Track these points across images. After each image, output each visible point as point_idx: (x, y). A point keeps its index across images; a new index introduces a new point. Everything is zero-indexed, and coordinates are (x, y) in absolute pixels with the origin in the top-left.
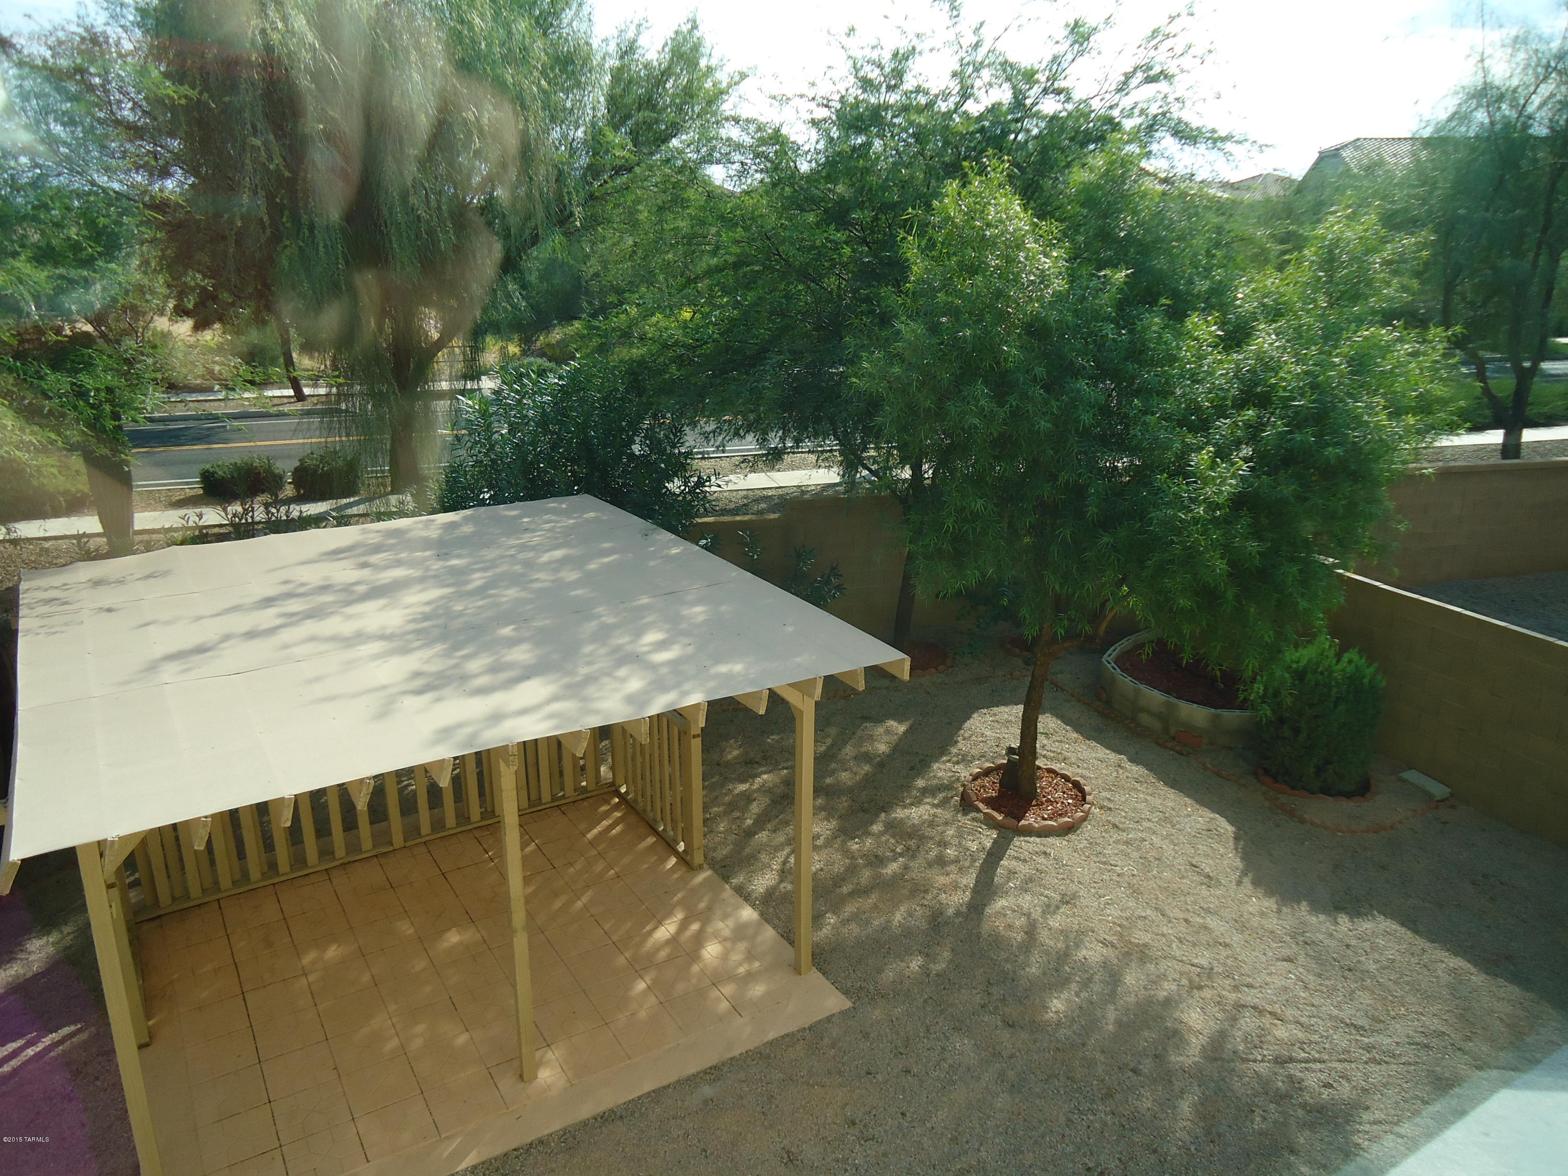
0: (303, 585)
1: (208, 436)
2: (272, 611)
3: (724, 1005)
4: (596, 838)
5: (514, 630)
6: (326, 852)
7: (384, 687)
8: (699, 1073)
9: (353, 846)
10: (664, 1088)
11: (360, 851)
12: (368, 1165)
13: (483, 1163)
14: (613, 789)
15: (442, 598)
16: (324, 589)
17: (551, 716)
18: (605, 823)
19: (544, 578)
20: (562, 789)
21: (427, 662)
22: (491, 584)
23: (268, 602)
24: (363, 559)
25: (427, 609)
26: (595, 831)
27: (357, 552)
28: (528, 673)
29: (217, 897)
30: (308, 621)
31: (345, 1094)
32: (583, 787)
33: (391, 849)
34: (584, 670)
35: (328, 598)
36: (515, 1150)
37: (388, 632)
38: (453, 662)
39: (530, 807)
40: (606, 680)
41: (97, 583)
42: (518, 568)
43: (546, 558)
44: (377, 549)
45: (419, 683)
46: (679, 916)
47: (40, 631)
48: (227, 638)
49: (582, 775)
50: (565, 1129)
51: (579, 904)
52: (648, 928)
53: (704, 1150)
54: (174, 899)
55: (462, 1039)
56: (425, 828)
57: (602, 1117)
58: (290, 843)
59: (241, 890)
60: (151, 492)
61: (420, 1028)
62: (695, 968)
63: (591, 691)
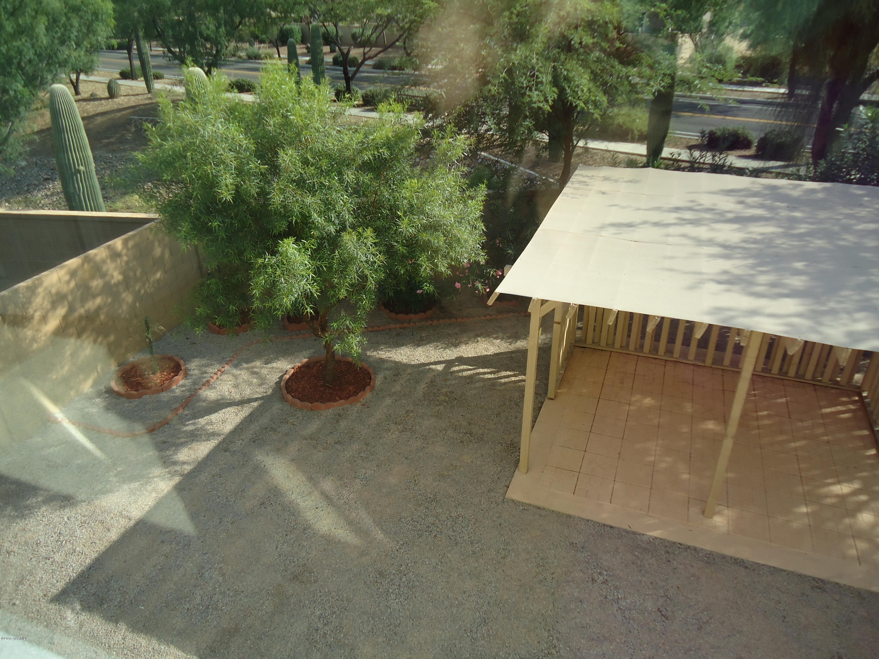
0: (700, 205)
1: (728, 111)
2: (674, 215)
3: (853, 552)
4: (827, 414)
5: (805, 265)
6: (669, 351)
7: (700, 273)
8: (810, 577)
9: (684, 354)
10: (781, 570)
11: (686, 358)
12: (610, 504)
13: (661, 539)
14: (858, 390)
15: (773, 233)
16: (709, 210)
17: (787, 325)
18: (840, 408)
19: (850, 239)
20: (822, 376)
21: (736, 267)
22: (811, 234)
23: (677, 209)
24: (742, 199)
25: (759, 237)
26: (828, 410)
27: (741, 193)
28: (794, 294)
29: (612, 350)
30: (689, 226)
31: (617, 467)
32: (837, 381)
33: (703, 364)
34: (832, 305)
35: (708, 216)
36: (680, 544)
37: (728, 244)
38: (752, 272)
39: (795, 377)
40: (844, 316)
41: (606, 179)
42: (836, 228)
43: (862, 227)
44: (755, 194)
45: (724, 277)
46: (856, 485)
47: (570, 195)
48: (645, 223)
49: (840, 373)
50: (711, 552)
51: (793, 445)
52: (829, 481)
53: (785, 617)
54: (593, 342)
55: (685, 476)
56: (727, 361)
57: (735, 560)
58: (653, 339)
59: (622, 351)
60: (681, 138)
61: (668, 459)
62: (847, 521)
63: (826, 319)
